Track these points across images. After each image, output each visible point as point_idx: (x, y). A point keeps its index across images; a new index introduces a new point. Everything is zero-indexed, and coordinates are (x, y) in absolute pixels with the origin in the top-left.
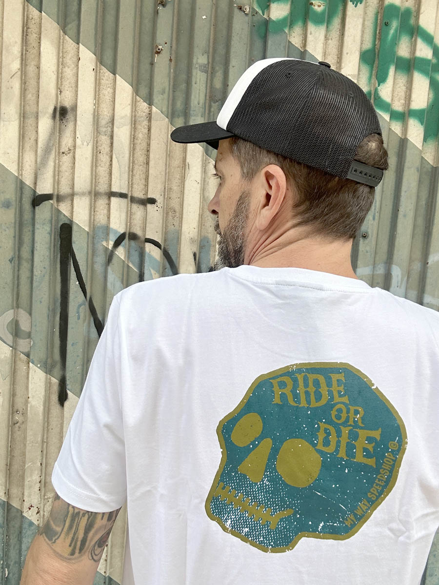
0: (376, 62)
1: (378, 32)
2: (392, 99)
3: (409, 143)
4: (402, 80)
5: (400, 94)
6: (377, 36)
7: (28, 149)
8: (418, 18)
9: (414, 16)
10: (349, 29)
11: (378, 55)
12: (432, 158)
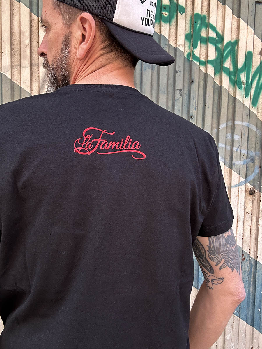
0: (192, 39)
1: (192, 26)
2: (200, 56)
3: (208, 75)
4: (204, 47)
5: (203, 53)
6: (192, 28)
7: (34, 81)
8: (209, 19)
9: (208, 19)
10: (179, 24)
11: (193, 36)
12: (219, 81)
